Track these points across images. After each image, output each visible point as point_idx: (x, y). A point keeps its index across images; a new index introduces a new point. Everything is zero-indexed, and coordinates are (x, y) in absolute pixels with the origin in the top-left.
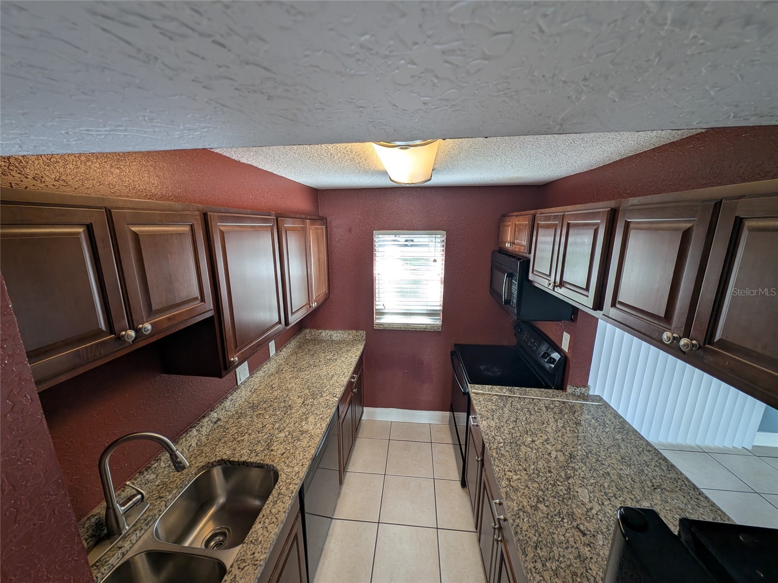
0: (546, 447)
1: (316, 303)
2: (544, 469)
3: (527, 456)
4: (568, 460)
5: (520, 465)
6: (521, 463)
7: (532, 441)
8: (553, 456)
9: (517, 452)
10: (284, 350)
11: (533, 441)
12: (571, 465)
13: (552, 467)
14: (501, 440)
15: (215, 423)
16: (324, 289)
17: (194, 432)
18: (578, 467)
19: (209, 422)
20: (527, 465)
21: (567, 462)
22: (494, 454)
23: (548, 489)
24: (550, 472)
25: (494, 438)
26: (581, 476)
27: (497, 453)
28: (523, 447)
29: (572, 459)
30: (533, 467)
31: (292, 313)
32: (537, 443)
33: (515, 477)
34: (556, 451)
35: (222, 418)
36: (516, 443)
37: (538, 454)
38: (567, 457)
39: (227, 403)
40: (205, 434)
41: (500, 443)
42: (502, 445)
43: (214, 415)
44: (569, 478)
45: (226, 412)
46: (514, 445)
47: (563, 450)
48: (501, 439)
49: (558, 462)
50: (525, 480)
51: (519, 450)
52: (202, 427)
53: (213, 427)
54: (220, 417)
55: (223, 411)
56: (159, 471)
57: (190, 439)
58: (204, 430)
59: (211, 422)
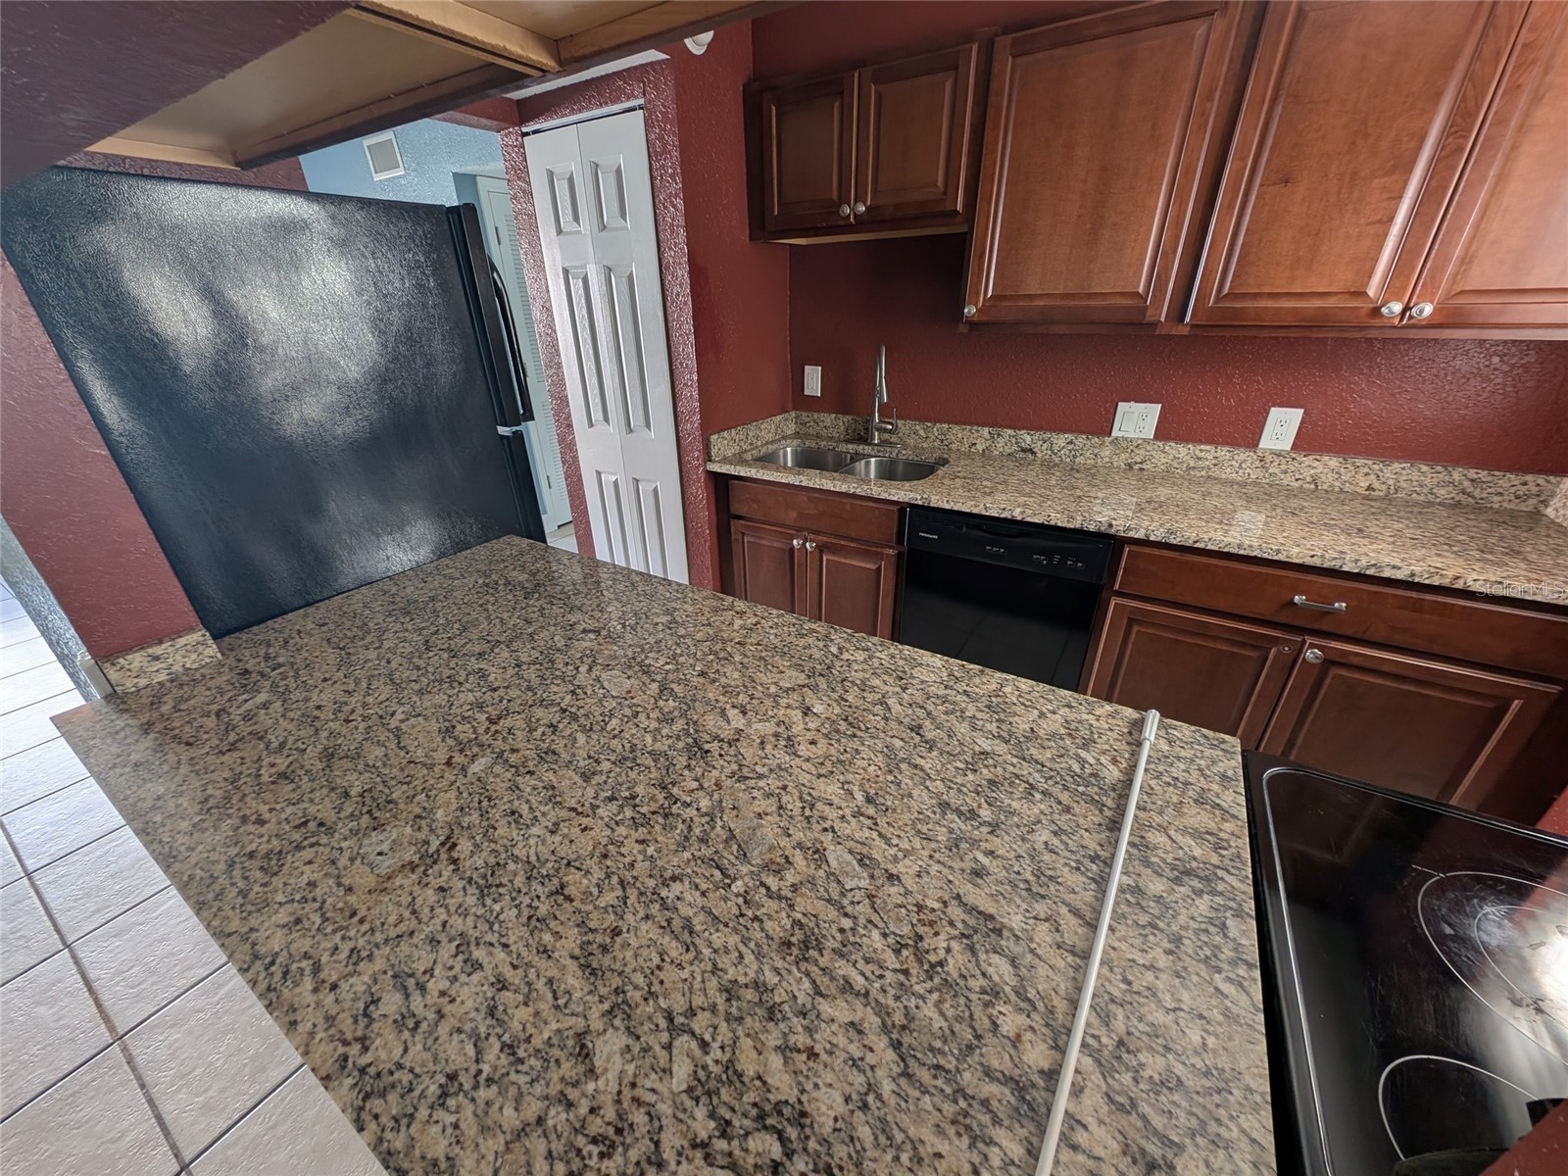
0: (768, 721)
2: (718, 671)
3: (769, 667)
4: (696, 731)
5: (758, 644)
6: (760, 648)
7: (808, 709)
8: (732, 713)
9: (794, 660)
11: (807, 711)
12: (680, 724)
13: (708, 686)
14: (846, 656)
15: (1024, 450)
17: (985, 431)
18: (664, 732)
19: (1014, 440)
20: (749, 654)
21: (695, 723)
22: (813, 626)
23: (678, 644)
24: (702, 674)
25: (864, 650)
26: (642, 717)
27: (813, 631)
28: (802, 679)
29: (690, 740)
30: (738, 658)
32: (796, 715)
33: (738, 622)
34: (739, 731)
35: (1039, 455)
36: (821, 675)
37: (760, 688)
38: (707, 738)
39: (1060, 440)
40: (1002, 450)
41: (839, 649)
42: (834, 650)
44: (661, 691)
45: (1049, 452)
46: (818, 667)
47: (732, 751)
48: (852, 658)
49: (712, 705)
50: (721, 631)
51: (799, 667)
52: (999, 435)
53: (1016, 452)
54: (1036, 450)
55: (1045, 446)
56: (930, 435)
57: (976, 435)
58: (1001, 442)
59: (1017, 443)
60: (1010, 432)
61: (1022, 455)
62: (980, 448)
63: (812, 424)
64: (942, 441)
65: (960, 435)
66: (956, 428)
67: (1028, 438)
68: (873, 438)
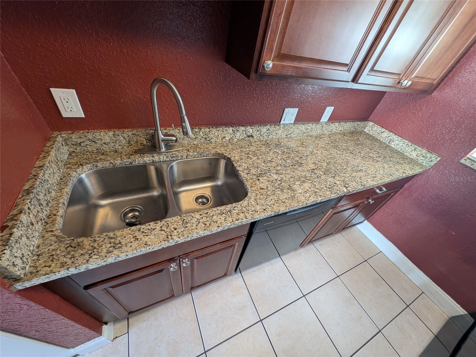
1: (410, 82)
10: (337, 124)
15: (248, 136)
16: (436, 75)
17: (230, 130)
19: (244, 132)
31: (372, 70)
35: (255, 137)
39: (264, 129)
40: (238, 138)
43: (250, 130)
45: (259, 135)
52: (237, 131)
53: (245, 138)
54: (254, 135)
55: (258, 133)
56: (198, 136)
57: (225, 132)
58: (238, 134)
59: (246, 133)
60: (243, 128)
61: (248, 139)
62: (227, 138)
63: (88, 143)
64: (206, 138)
65: (216, 134)
66: (214, 130)
67: (251, 130)
68: (160, 148)
